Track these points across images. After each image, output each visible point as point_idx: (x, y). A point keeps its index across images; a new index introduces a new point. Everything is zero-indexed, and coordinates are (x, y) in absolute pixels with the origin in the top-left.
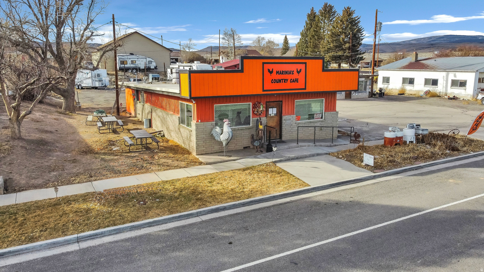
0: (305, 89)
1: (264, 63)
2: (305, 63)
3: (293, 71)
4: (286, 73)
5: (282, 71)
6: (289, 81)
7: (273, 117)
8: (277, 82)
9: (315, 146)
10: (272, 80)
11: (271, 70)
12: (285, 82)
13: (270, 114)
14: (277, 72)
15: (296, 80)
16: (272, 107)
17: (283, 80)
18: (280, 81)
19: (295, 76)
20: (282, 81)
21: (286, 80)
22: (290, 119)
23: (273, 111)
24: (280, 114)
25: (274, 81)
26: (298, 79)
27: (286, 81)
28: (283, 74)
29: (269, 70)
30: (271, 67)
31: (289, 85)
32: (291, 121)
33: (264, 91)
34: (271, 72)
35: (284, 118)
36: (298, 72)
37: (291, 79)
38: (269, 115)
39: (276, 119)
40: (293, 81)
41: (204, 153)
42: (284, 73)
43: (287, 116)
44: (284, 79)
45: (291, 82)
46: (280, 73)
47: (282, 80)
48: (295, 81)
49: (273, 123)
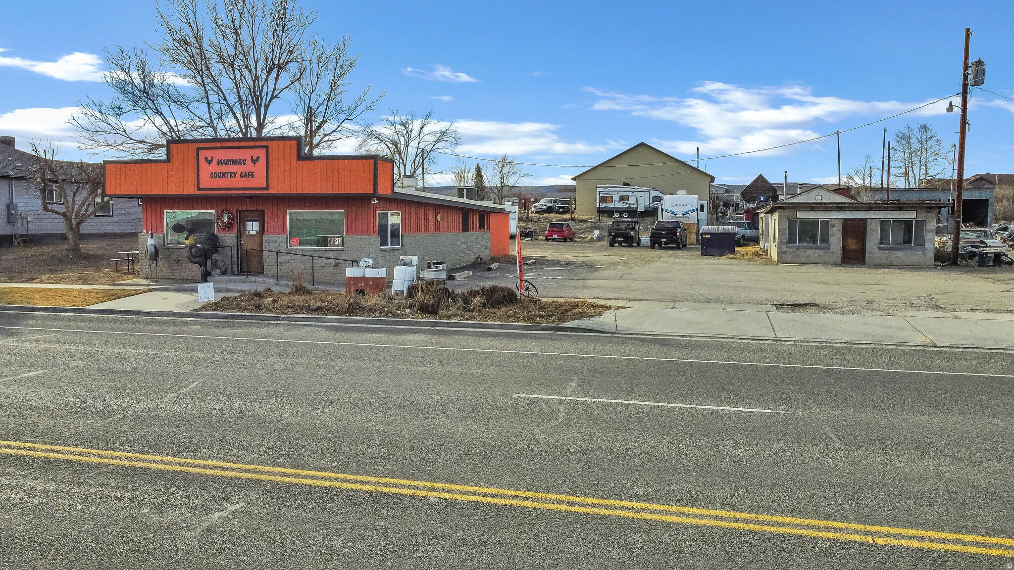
0: (267, 188)
3: (245, 160)
4: (234, 162)
5: (227, 160)
7: (252, 236)
8: (219, 177)
10: (212, 173)
11: (210, 159)
12: (231, 176)
13: (248, 231)
15: (251, 174)
16: (252, 220)
17: (229, 174)
18: (224, 175)
19: (249, 167)
20: (228, 175)
21: (232, 174)
23: (253, 227)
24: (262, 232)
25: (215, 175)
26: (253, 172)
27: (233, 175)
29: (206, 158)
30: (209, 154)
31: (237, 182)
32: (277, 244)
33: (199, 189)
34: (210, 162)
35: (266, 238)
36: (254, 161)
37: (242, 173)
38: (247, 233)
39: (257, 239)
40: (246, 175)
42: (229, 163)
45: (242, 177)
46: (224, 163)
47: (227, 173)
48: (249, 175)
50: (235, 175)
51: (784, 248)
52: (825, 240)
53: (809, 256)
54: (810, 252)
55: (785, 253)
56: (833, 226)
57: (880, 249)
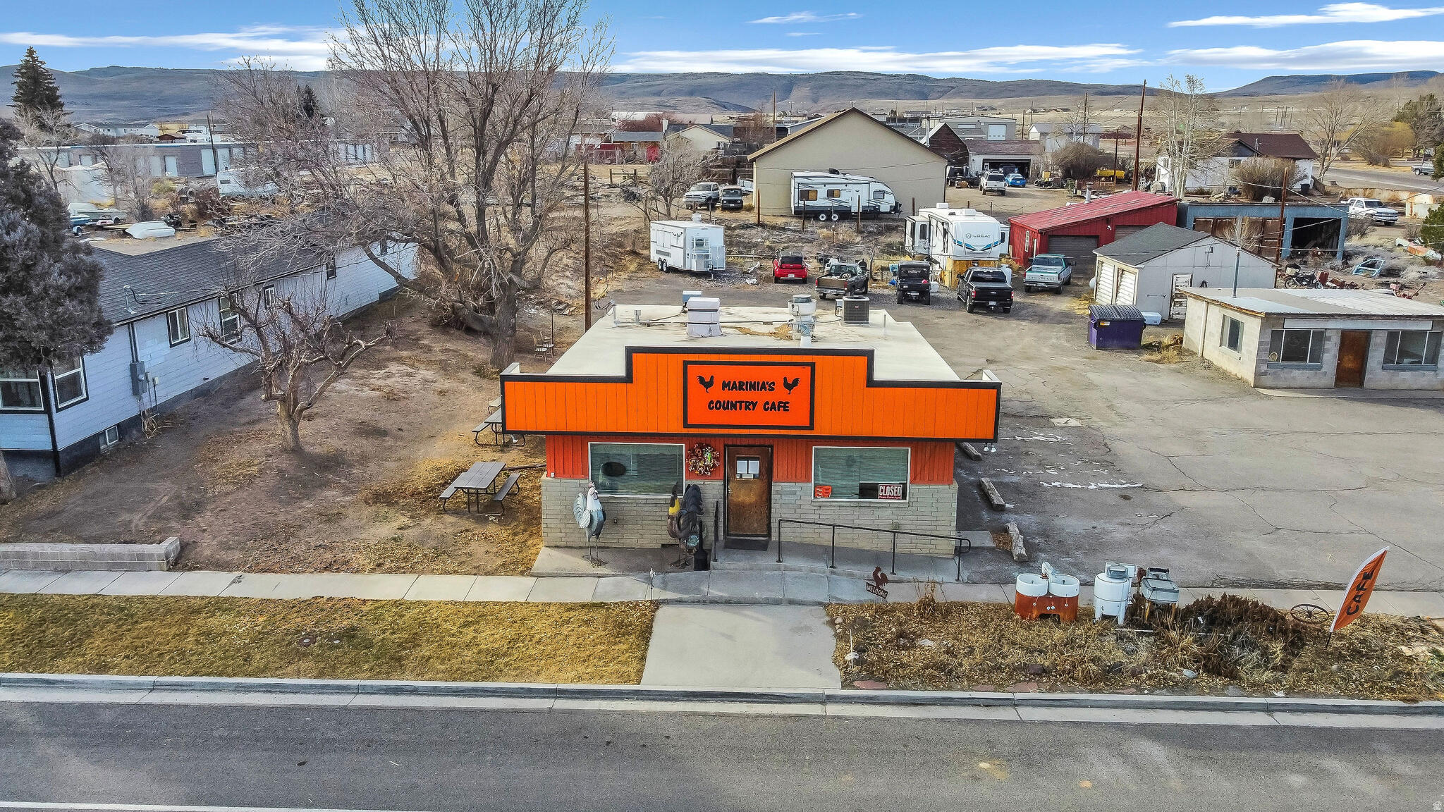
0: (811, 427)
1: (686, 364)
2: (812, 365)
3: (773, 383)
4: (753, 386)
5: (740, 382)
6: (760, 407)
7: (747, 481)
8: (724, 409)
9: (833, 573)
10: (712, 402)
11: (707, 380)
12: (747, 407)
13: (741, 475)
14: (725, 385)
15: (784, 406)
16: (748, 459)
17: (743, 405)
18: (734, 406)
19: (780, 394)
20: (741, 405)
21: (750, 405)
22: (794, 493)
23: (748, 469)
24: (767, 475)
25: (716, 404)
26: (788, 403)
27: (751, 407)
28: (741, 388)
29: (701, 380)
30: (706, 372)
31: (758, 416)
32: (796, 497)
33: (686, 425)
34: (708, 384)
35: (776, 487)
36: (789, 386)
37: (767, 403)
38: (738, 477)
39: (757, 487)
40: (773, 407)
41: (562, 544)
42: (744, 387)
43: (783, 484)
44: (747, 402)
45: (766, 410)
46: (734, 387)
47: (741, 402)
48: (779, 407)
49: (746, 497)
50: (754, 405)
51: (1264, 368)
52: (1316, 358)
53: (1294, 378)
54: (1296, 373)
55: (1265, 374)
56: (1329, 339)
57: (1383, 368)
